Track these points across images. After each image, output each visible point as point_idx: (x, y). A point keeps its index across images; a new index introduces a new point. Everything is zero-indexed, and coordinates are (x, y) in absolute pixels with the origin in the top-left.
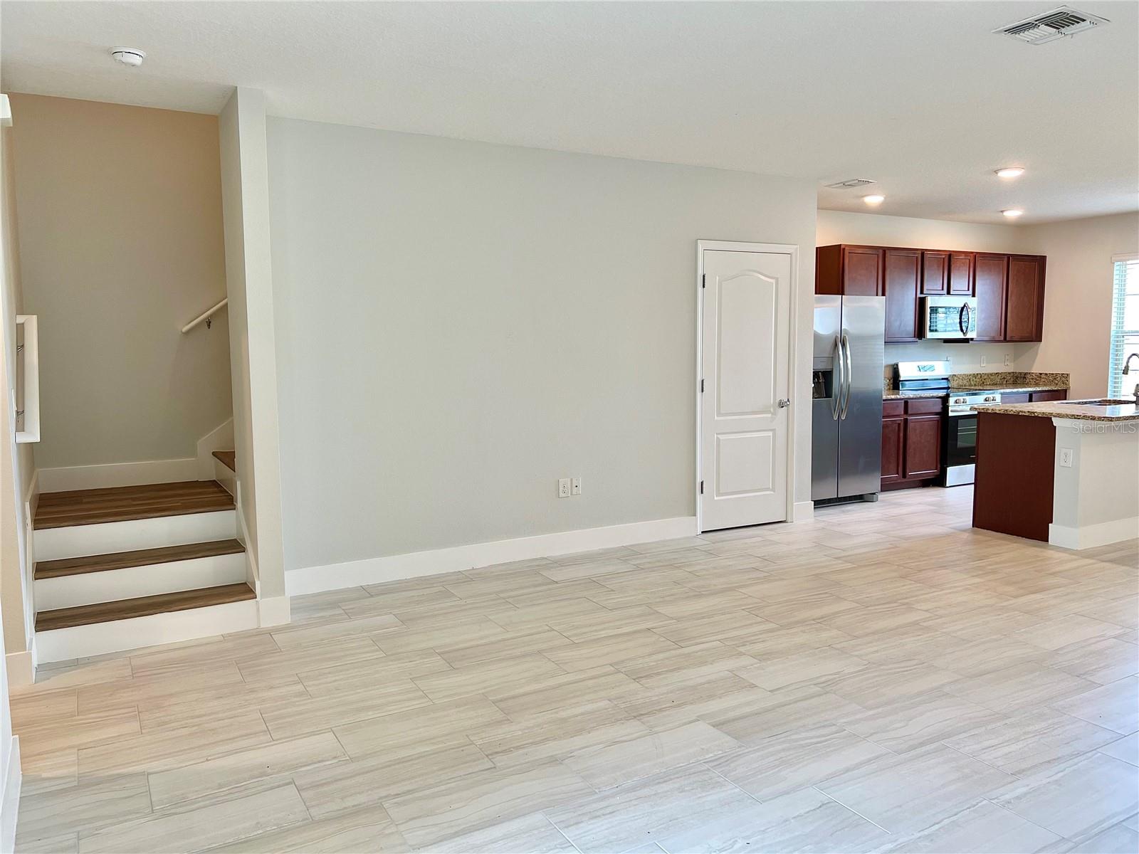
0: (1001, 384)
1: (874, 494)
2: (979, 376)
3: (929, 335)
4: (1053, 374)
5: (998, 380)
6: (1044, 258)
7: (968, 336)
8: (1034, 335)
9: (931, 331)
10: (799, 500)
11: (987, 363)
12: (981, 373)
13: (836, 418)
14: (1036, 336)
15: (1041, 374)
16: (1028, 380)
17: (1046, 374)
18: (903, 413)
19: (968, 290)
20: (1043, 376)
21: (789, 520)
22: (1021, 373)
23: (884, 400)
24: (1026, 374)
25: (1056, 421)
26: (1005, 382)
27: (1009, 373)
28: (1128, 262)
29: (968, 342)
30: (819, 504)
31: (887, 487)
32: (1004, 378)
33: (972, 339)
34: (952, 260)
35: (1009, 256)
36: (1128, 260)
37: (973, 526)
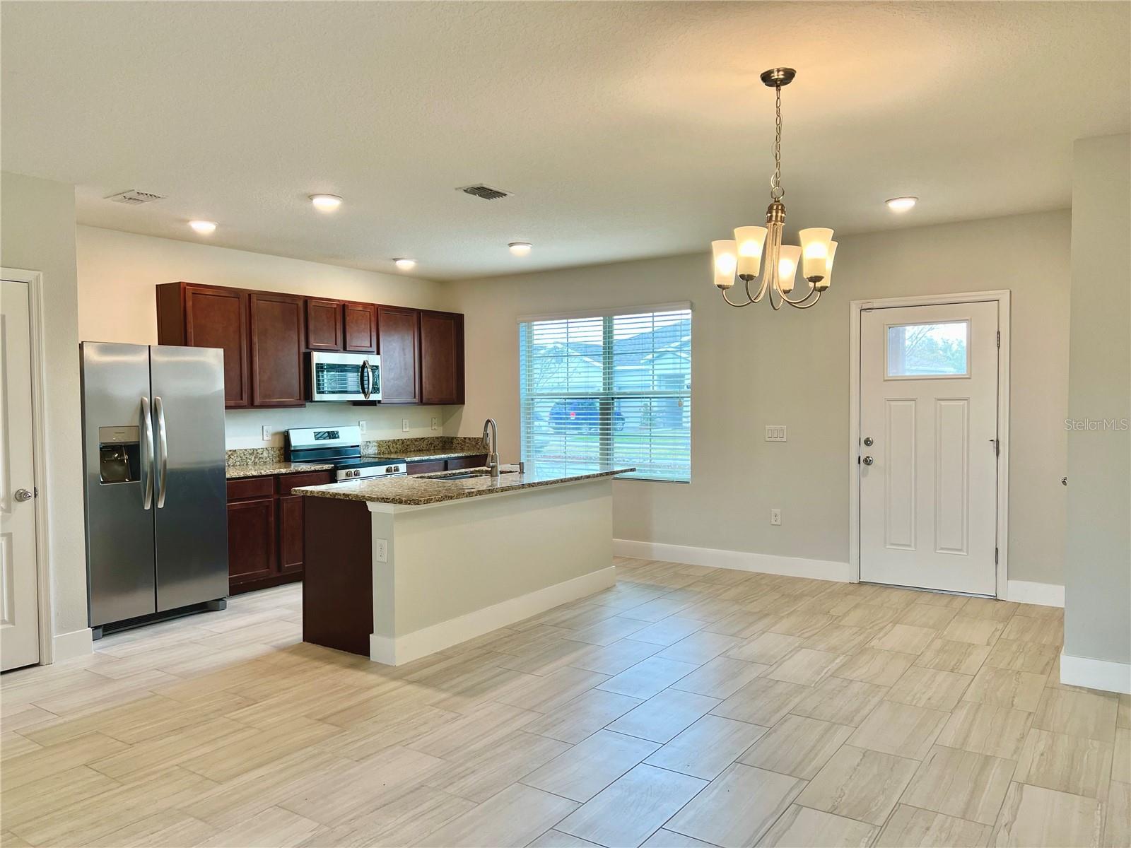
0: (429, 450)
1: (221, 599)
2: (401, 442)
3: (317, 397)
4: (475, 438)
5: (424, 445)
6: (462, 316)
7: (373, 397)
8: (458, 398)
9: (319, 392)
10: (63, 628)
11: (409, 427)
12: (403, 438)
13: (148, 507)
14: (459, 399)
15: (465, 438)
16: (455, 445)
17: (469, 439)
18: (272, 493)
19: (371, 346)
20: (467, 441)
21: (44, 661)
22: (448, 438)
23: (228, 479)
24: (453, 438)
25: (371, 506)
26: (432, 448)
27: (437, 438)
29: (376, 405)
30: (107, 630)
31: (238, 588)
32: (431, 444)
33: (379, 402)
34: (346, 311)
35: (419, 312)
37: (304, 641)
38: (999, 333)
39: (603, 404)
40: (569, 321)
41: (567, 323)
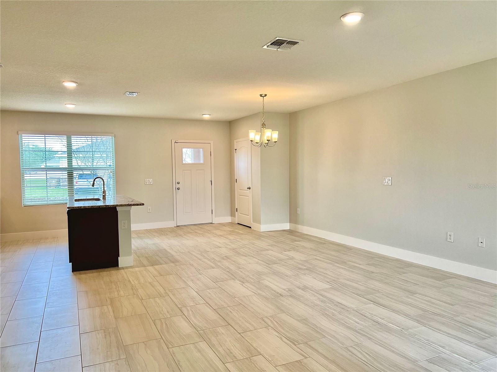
25: (118, 209)
36: (24, 134)
38: (211, 152)
39: (69, 172)
40: (46, 136)
41: (45, 136)
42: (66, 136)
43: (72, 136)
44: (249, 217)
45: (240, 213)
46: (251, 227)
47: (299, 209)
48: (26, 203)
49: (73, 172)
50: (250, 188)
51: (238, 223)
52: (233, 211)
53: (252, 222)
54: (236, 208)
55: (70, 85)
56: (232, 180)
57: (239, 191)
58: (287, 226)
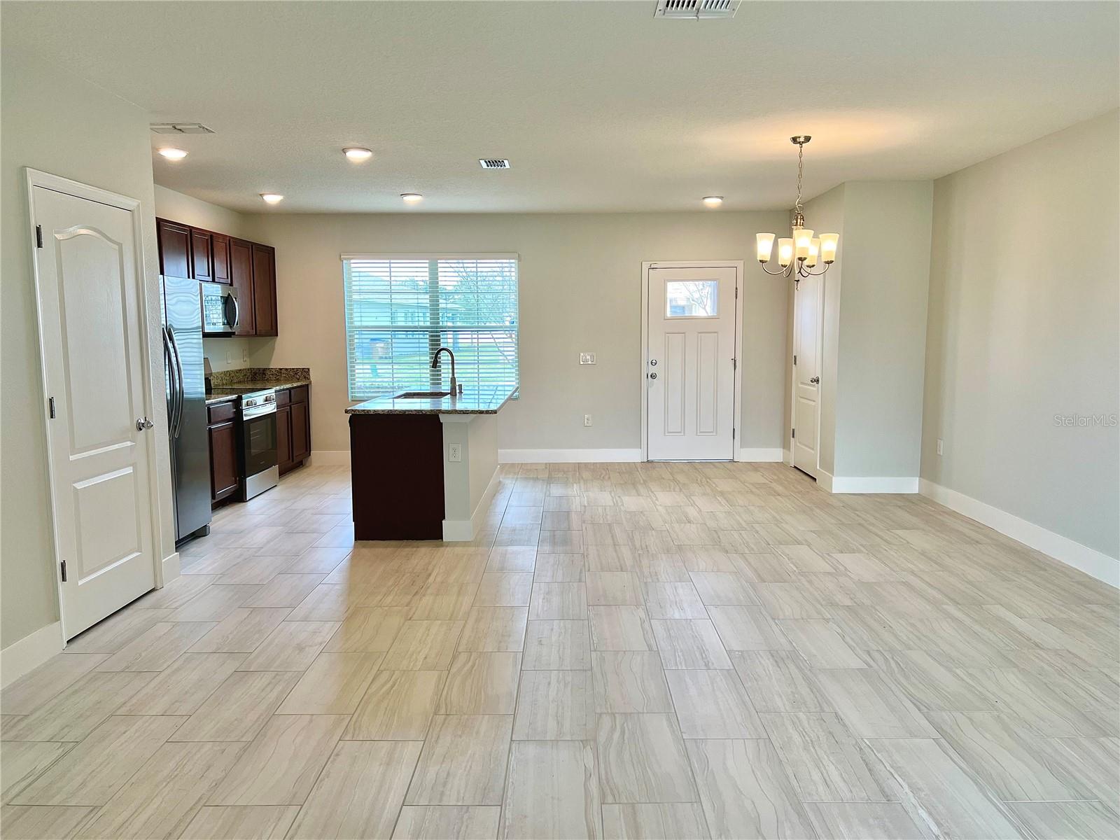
1: (207, 526)
3: (206, 328)
4: (293, 369)
6: (273, 249)
8: (269, 329)
10: (166, 554)
11: (231, 359)
14: (273, 329)
15: (281, 369)
17: (287, 369)
19: (227, 278)
20: (283, 371)
21: (159, 586)
22: (259, 369)
24: (264, 370)
25: (442, 418)
28: (352, 261)
29: (230, 337)
33: (234, 333)
34: (214, 242)
35: (251, 244)
36: (352, 259)
38: (736, 288)
39: (432, 336)
40: (392, 261)
41: (390, 263)
42: (427, 261)
43: (439, 261)
44: (813, 452)
45: (800, 443)
46: (815, 479)
47: (941, 443)
48: (356, 395)
49: (439, 336)
50: (817, 381)
51: (795, 467)
52: (788, 435)
53: (818, 468)
54: (793, 427)
55: (357, 156)
56: (789, 359)
57: (800, 386)
58: (912, 485)
